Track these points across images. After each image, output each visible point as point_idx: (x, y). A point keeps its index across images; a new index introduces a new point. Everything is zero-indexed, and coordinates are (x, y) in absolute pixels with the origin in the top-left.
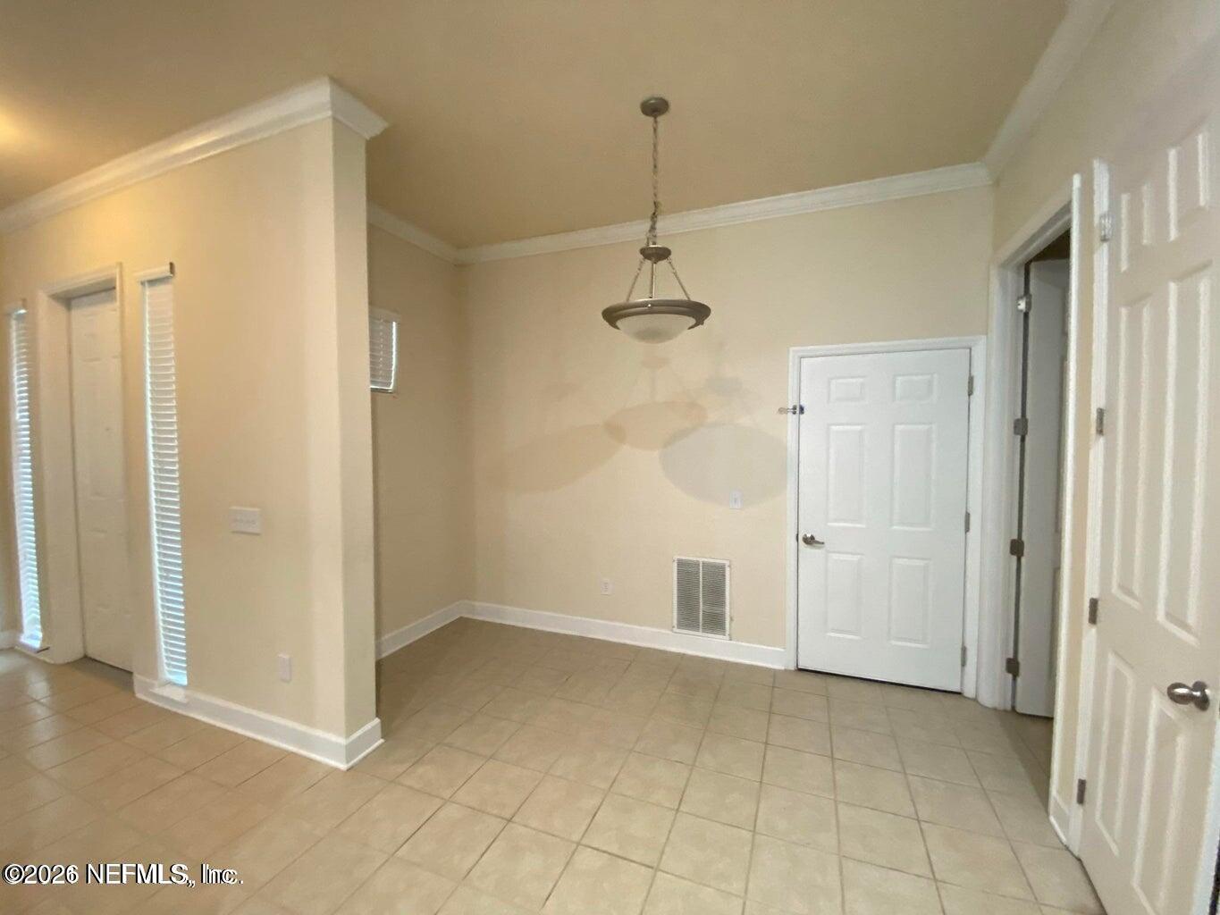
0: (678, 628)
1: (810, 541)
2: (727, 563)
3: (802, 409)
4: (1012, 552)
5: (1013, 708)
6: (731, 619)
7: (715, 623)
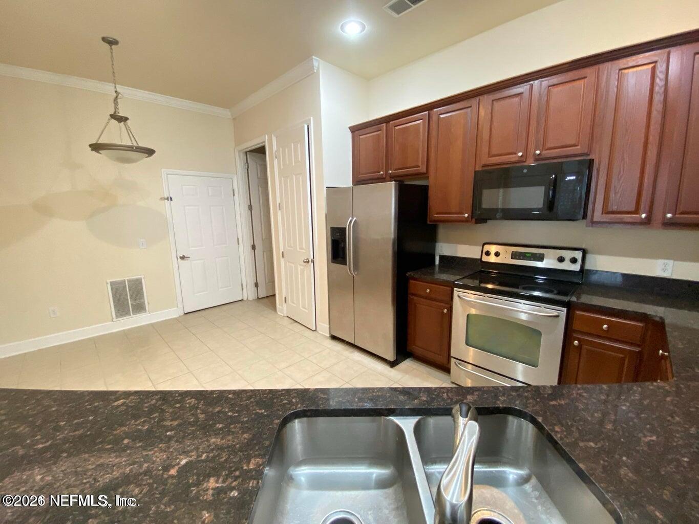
0: (116, 318)
1: (183, 258)
2: (142, 277)
3: (171, 199)
4: (253, 249)
5: (258, 298)
6: (148, 303)
7: (140, 308)
